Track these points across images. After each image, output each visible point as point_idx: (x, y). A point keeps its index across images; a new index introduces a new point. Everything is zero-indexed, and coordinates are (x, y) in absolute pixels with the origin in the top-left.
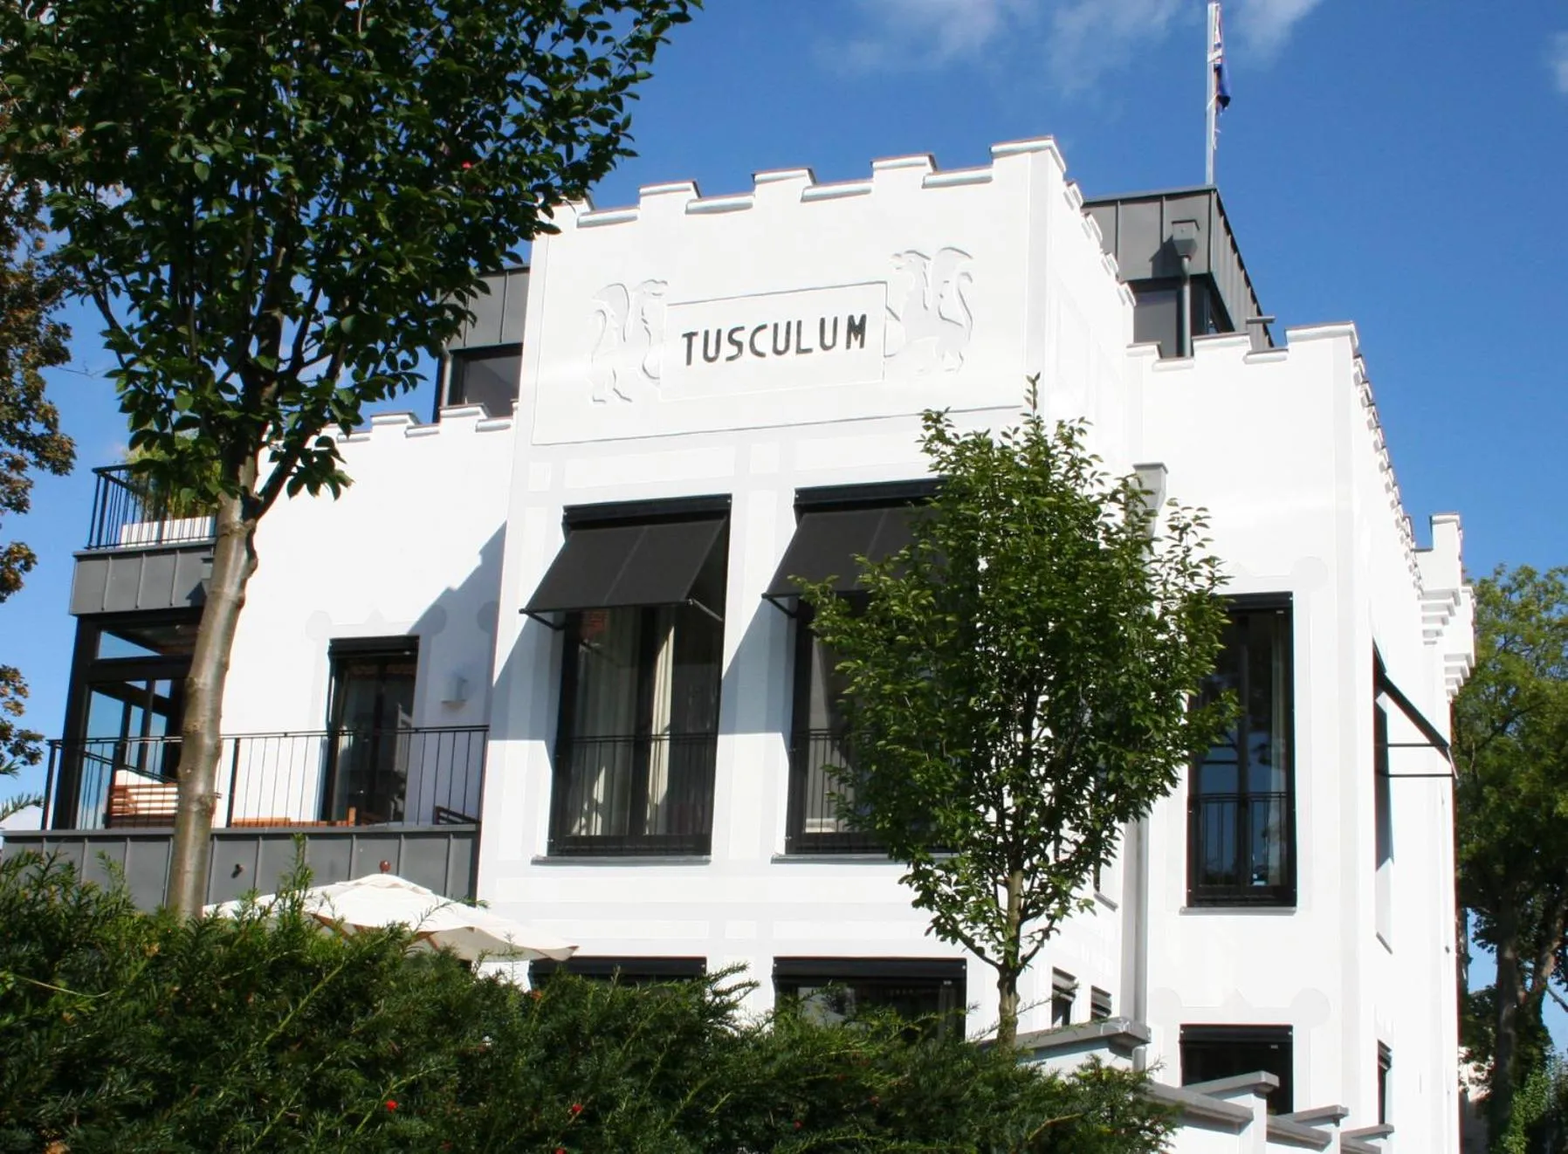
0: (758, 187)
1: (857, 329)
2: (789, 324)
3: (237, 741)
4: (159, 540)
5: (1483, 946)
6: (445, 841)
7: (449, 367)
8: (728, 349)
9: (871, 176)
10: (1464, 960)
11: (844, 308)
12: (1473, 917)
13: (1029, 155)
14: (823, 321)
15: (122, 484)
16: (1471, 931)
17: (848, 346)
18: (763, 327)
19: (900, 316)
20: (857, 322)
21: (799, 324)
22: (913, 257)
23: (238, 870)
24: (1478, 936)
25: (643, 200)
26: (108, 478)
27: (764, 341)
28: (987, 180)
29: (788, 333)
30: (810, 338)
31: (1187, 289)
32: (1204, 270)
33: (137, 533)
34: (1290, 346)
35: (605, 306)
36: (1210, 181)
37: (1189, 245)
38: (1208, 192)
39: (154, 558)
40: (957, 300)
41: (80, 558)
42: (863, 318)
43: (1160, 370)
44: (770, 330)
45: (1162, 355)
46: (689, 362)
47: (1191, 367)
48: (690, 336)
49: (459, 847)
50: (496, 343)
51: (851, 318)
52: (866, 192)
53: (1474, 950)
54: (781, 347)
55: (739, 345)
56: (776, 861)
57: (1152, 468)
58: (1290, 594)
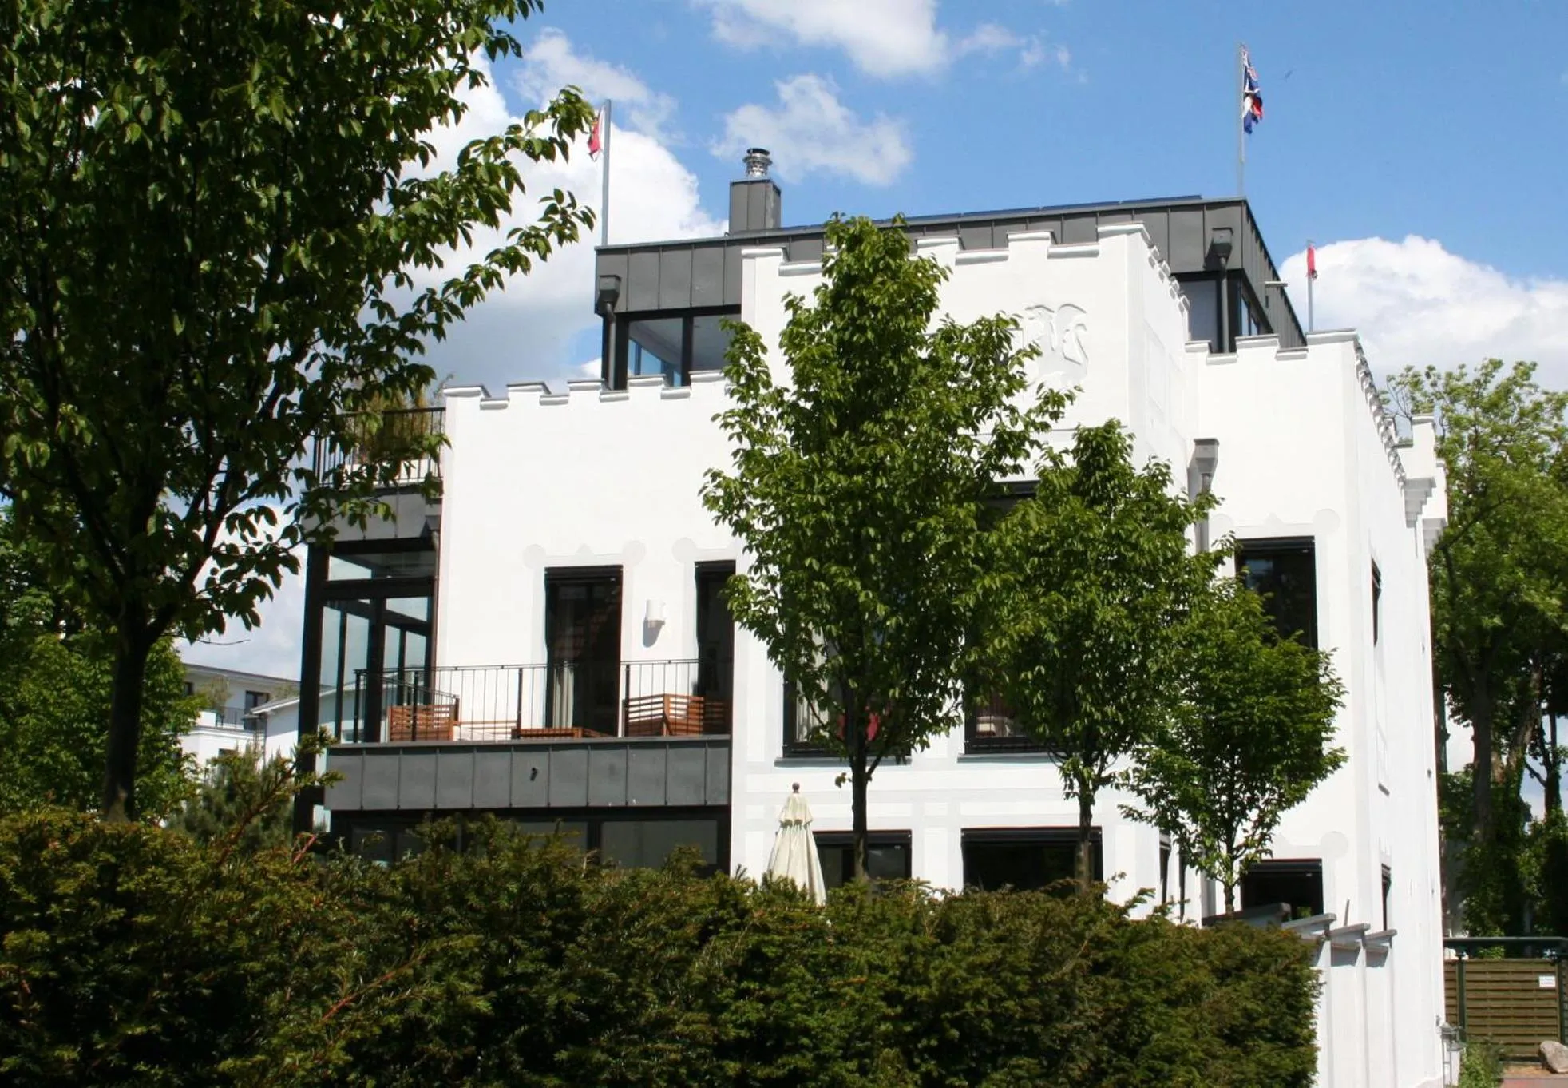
3: (521, 670)
5: (1458, 722)
6: (702, 750)
7: (613, 327)
9: (1006, 246)
10: (1442, 736)
12: (1447, 697)
13: (1125, 236)
16: (1448, 711)
22: (1040, 310)
23: (534, 771)
24: (1454, 713)
28: (1095, 253)
32: (1238, 266)
37: (1227, 248)
38: (1240, 202)
40: (1076, 346)
43: (1212, 364)
45: (1211, 352)
47: (1234, 361)
50: (654, 307)
52: (1004, 259)
53: (1450, 725)
56: (961, 760)
57: (1207, 443)
58: (1312, 538)
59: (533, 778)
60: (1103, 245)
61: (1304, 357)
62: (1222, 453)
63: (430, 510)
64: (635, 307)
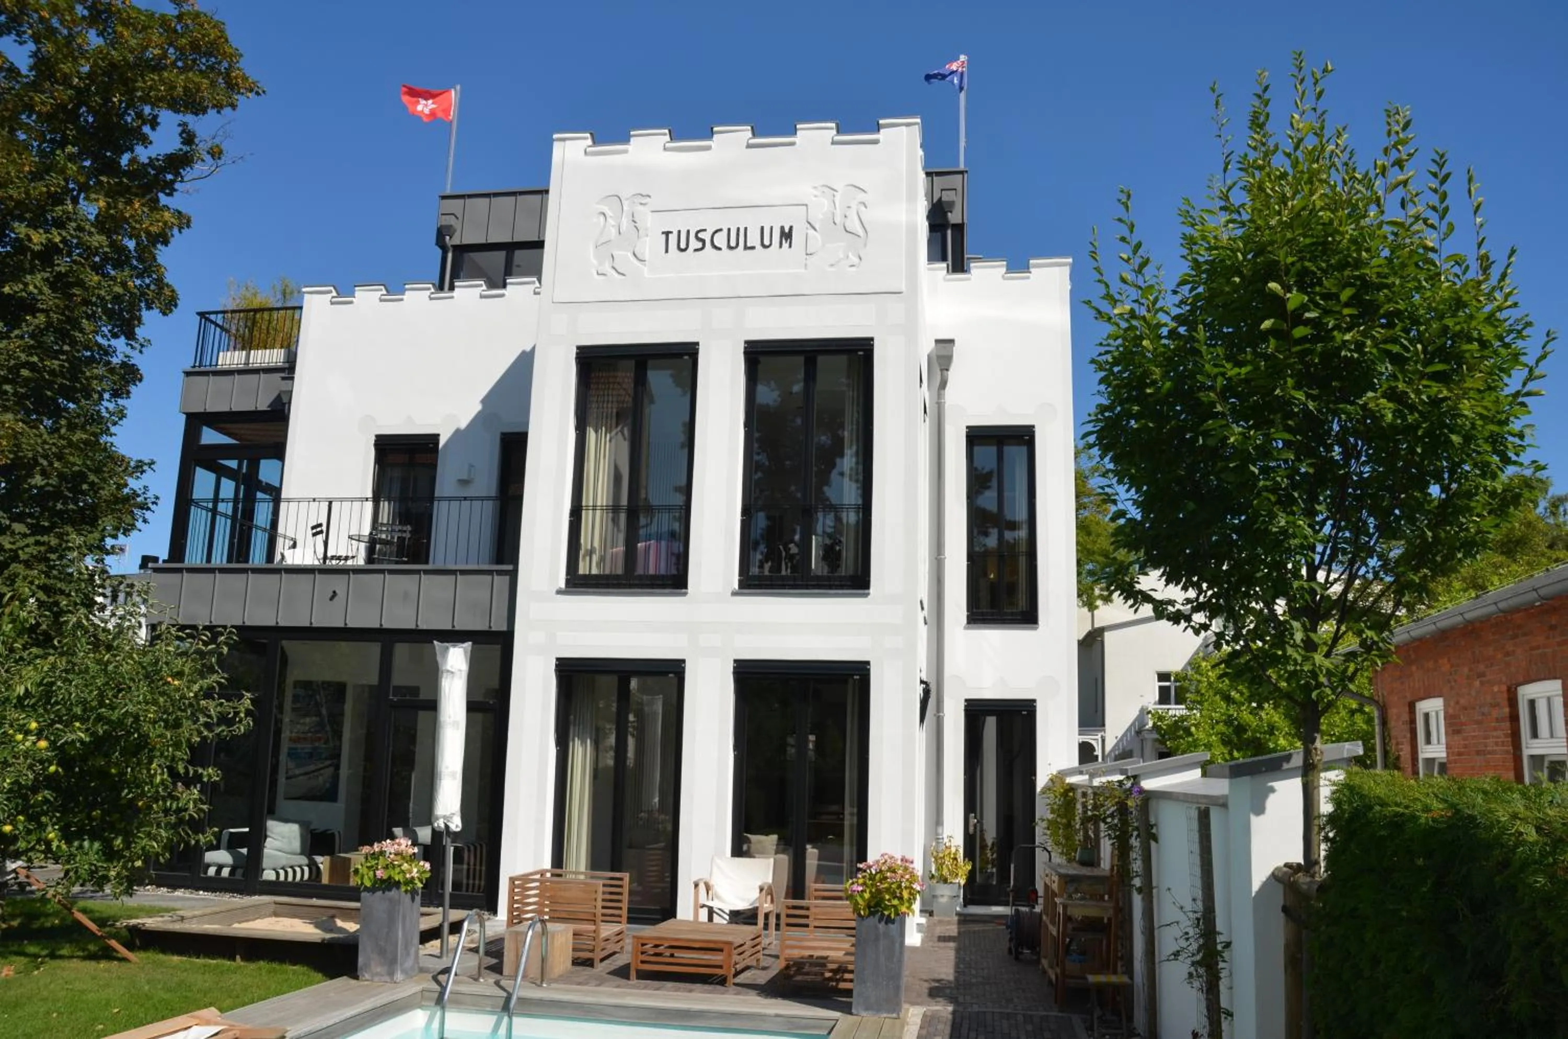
0: (715, 136)
1: (787, 235)
2: (738, 229)
3: (330, 503)
4: (247, 363)
6: (489, 578)
7: (450, 255)
8: (694, 244)
9: (795, 134)
11: (776, 220)
13: (904, 128)
14: (762, 228)
15: (217, 325)
17: (781, 246)
18: (721, 230)
19: (817, 227)
20: (787, 230)
21: (746, 229)
22: (826, 189)
25: (632, 139)
26: (207, 319)
27: (720, 240)
28: (876, 142)
29: (738, 234)
30: (753, 240)
31: (949, 232)
32: (960, 221)
33: (231, 359)
34: (1032, 270)
35: (606, 209)
36: (962, 167)
37: (951, 204)
38: (962, 172)
39: (241, 377)
40: (856, 218)
41: (188, 374)
42: (791, 228)
43: (949, 280)
44: (725, 232)
45: (948, 271)
46: (667, 251)
47: (969, 279)
48: (667, 234)
49: (501, 582)
50: (483, 241)
51: (782, 228)
52: (793, 144)
54: (733, 244)
55: (703, 241)
56: (734, 594)
57: (946, 344)
58: (1033, 426)
59: (332, 599)
60: (883, 135)
61: (1028, 278)
62: (958, 351)
63: (284, 386)
64: (470, 238)
